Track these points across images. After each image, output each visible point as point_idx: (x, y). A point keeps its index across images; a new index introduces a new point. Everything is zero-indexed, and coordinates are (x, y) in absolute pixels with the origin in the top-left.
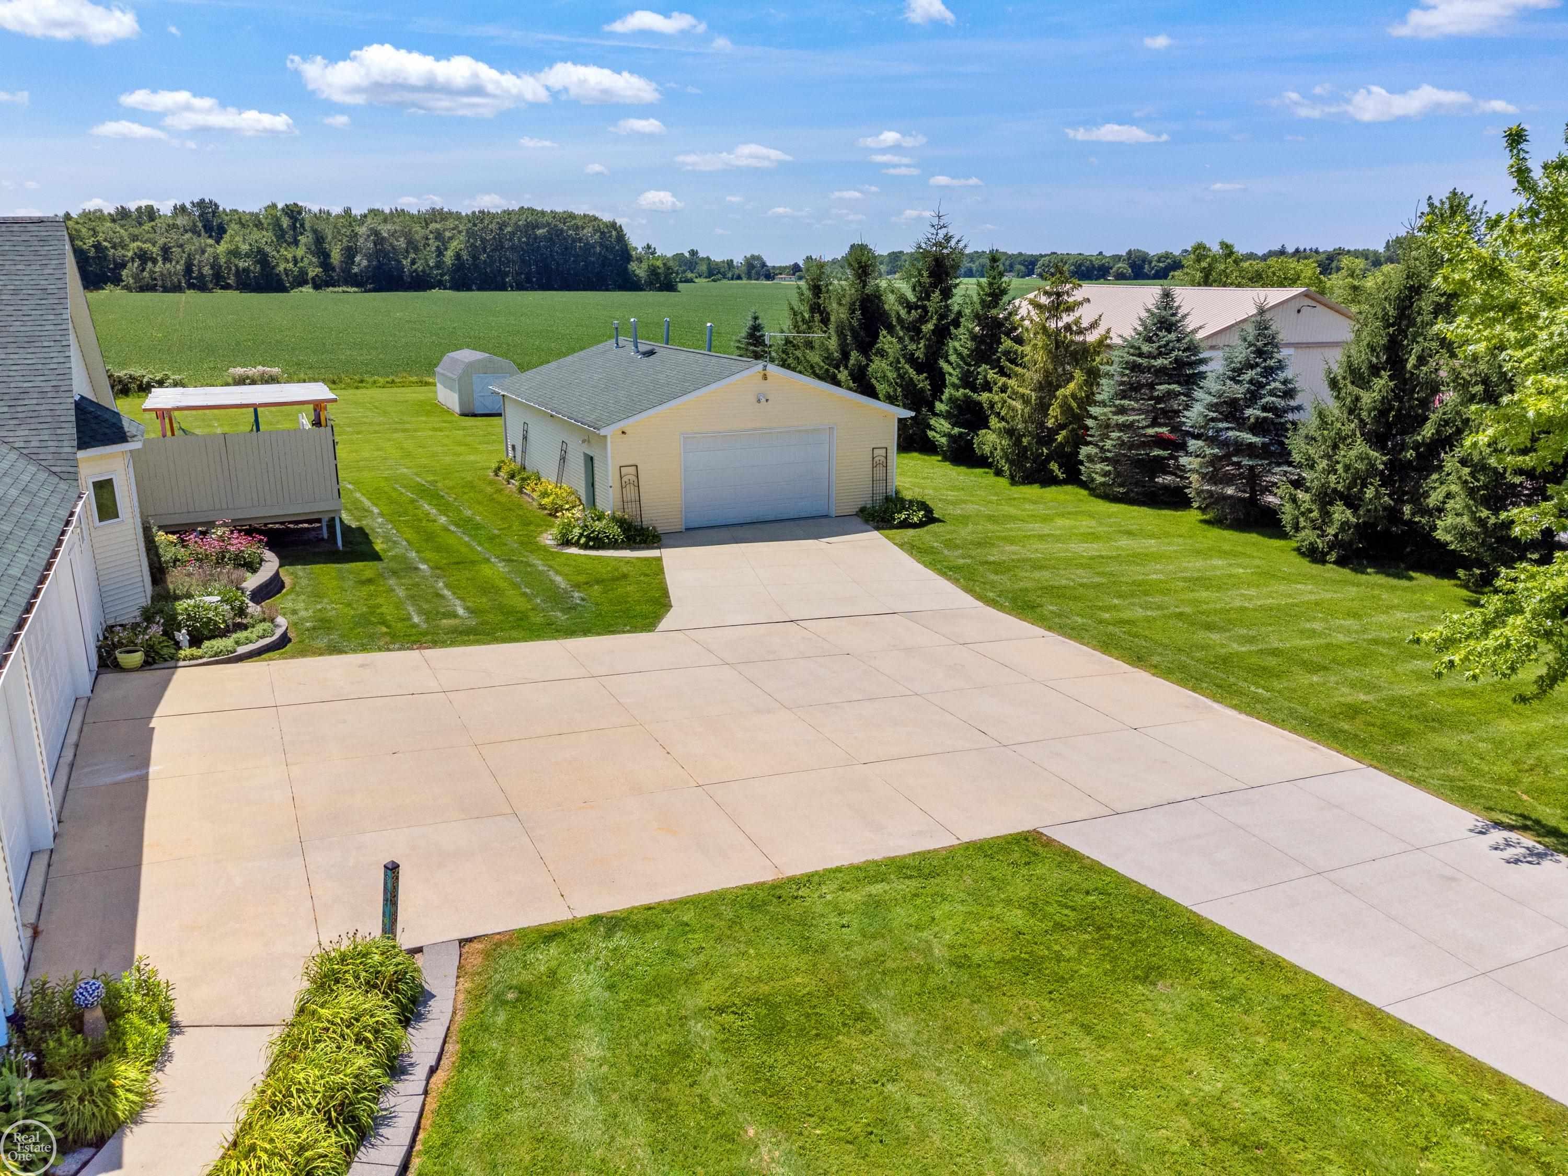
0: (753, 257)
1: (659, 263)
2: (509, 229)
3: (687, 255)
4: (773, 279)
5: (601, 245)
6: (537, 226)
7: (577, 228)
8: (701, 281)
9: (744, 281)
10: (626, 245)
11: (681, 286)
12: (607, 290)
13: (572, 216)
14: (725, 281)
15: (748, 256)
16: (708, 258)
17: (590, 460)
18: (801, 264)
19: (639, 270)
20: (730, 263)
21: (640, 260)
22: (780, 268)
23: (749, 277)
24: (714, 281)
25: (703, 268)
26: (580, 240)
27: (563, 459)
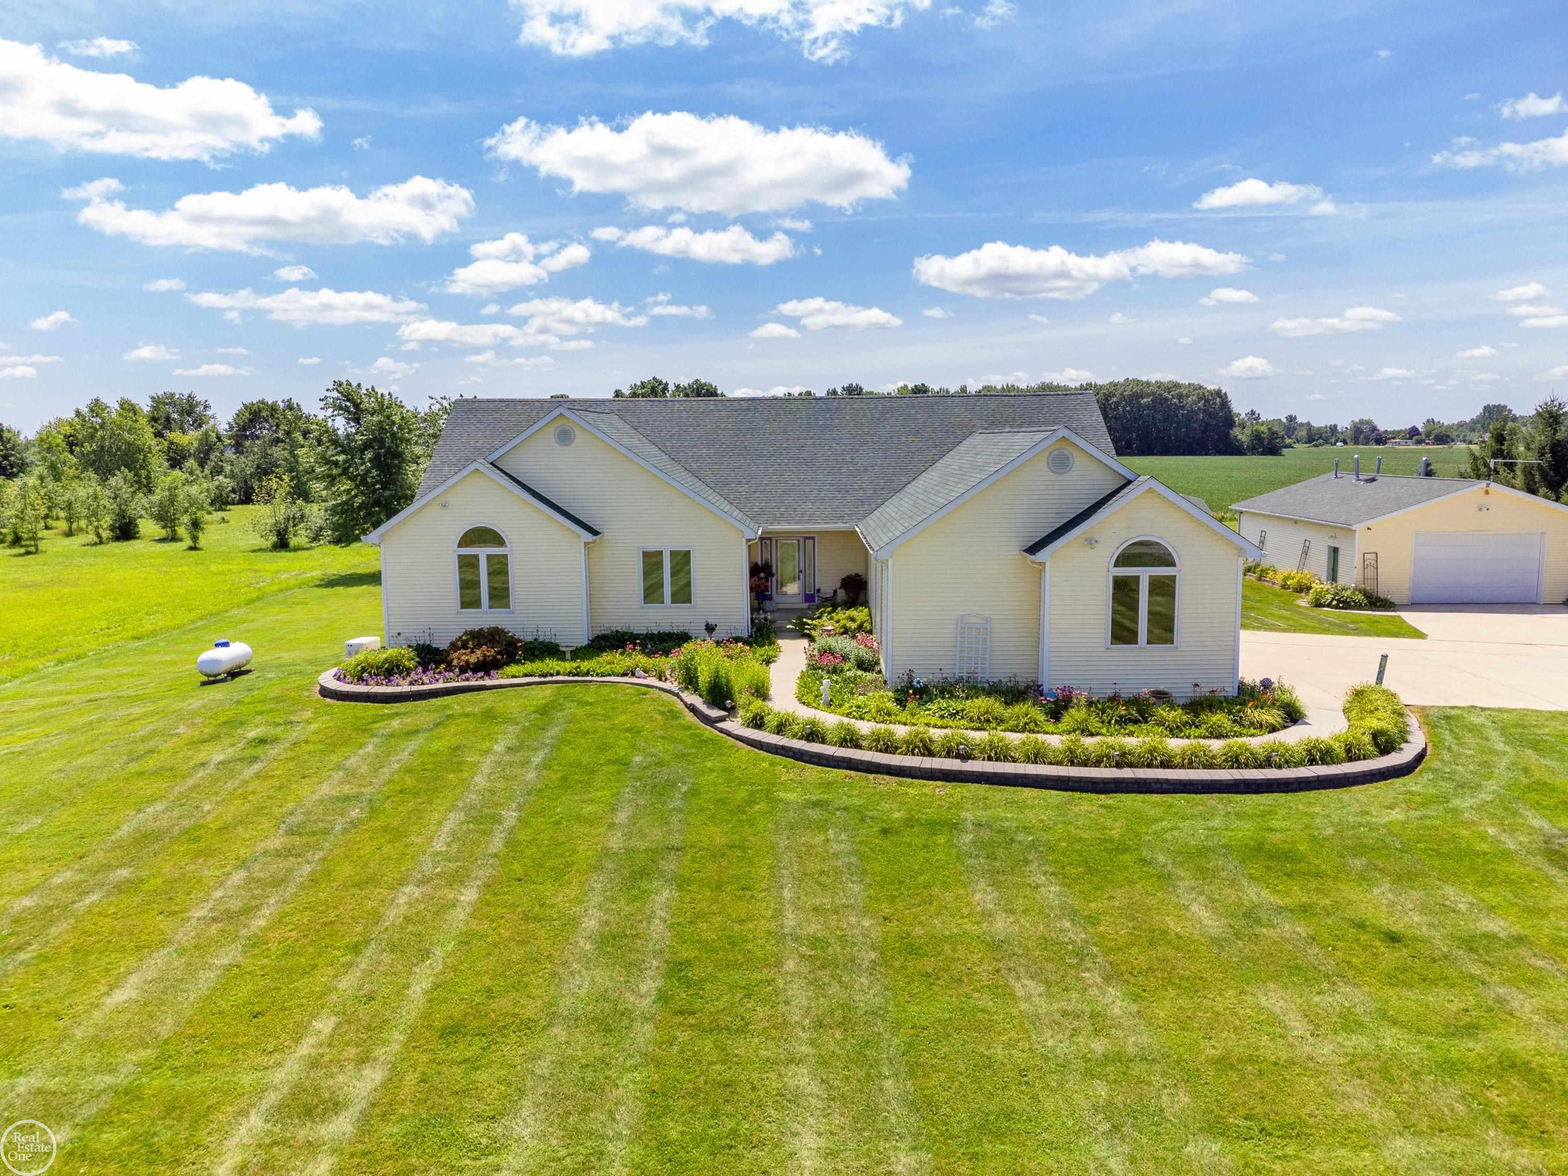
0: (1362, 422)
1: (1263, 428)
2: (1114, 399)
3: (1284, 420)
4: (1385, 443)
5: (1205, 411)
6: (1140, 396)
7: (1180, 397)
8: (1300, 447)
9: (1350, 446)
10: (1230, 412)
11: (1285, 451)
12: (1206, 454)
13: (1177, 385)
14: (1328, 447)
15: (1357, 420)
16: (1308, 424)
17: (1334, 552)
18: (1420, 427)
19: (1242, 436)
20: (1333, 429)
21: (1243, 426)
22: (1394, 432)
23: (1356, 441)
24: (1316, 446)
25: (1303, 433)
26: (1183, 408)
27: (1305, 553)
